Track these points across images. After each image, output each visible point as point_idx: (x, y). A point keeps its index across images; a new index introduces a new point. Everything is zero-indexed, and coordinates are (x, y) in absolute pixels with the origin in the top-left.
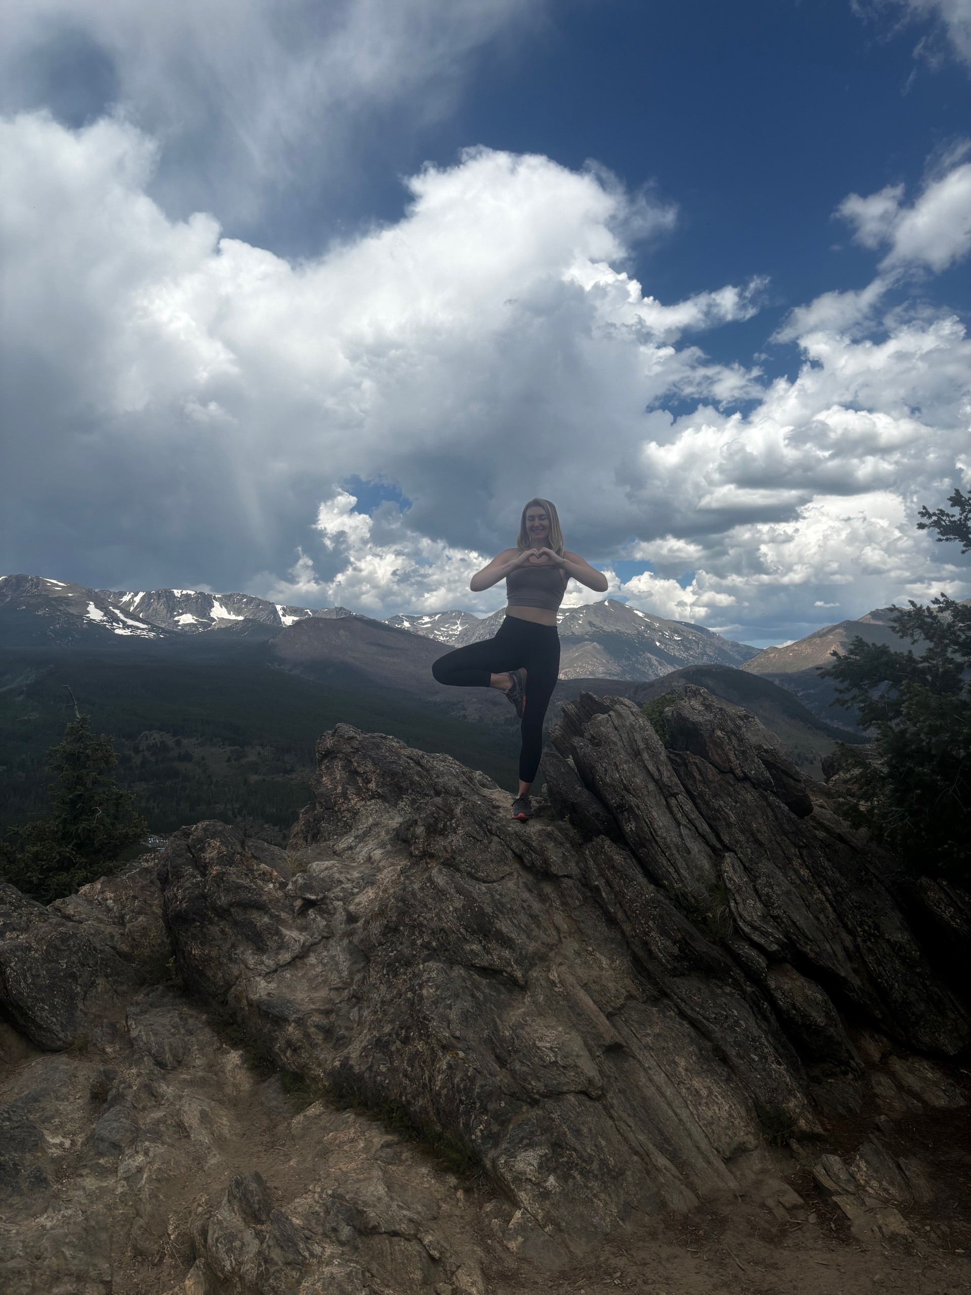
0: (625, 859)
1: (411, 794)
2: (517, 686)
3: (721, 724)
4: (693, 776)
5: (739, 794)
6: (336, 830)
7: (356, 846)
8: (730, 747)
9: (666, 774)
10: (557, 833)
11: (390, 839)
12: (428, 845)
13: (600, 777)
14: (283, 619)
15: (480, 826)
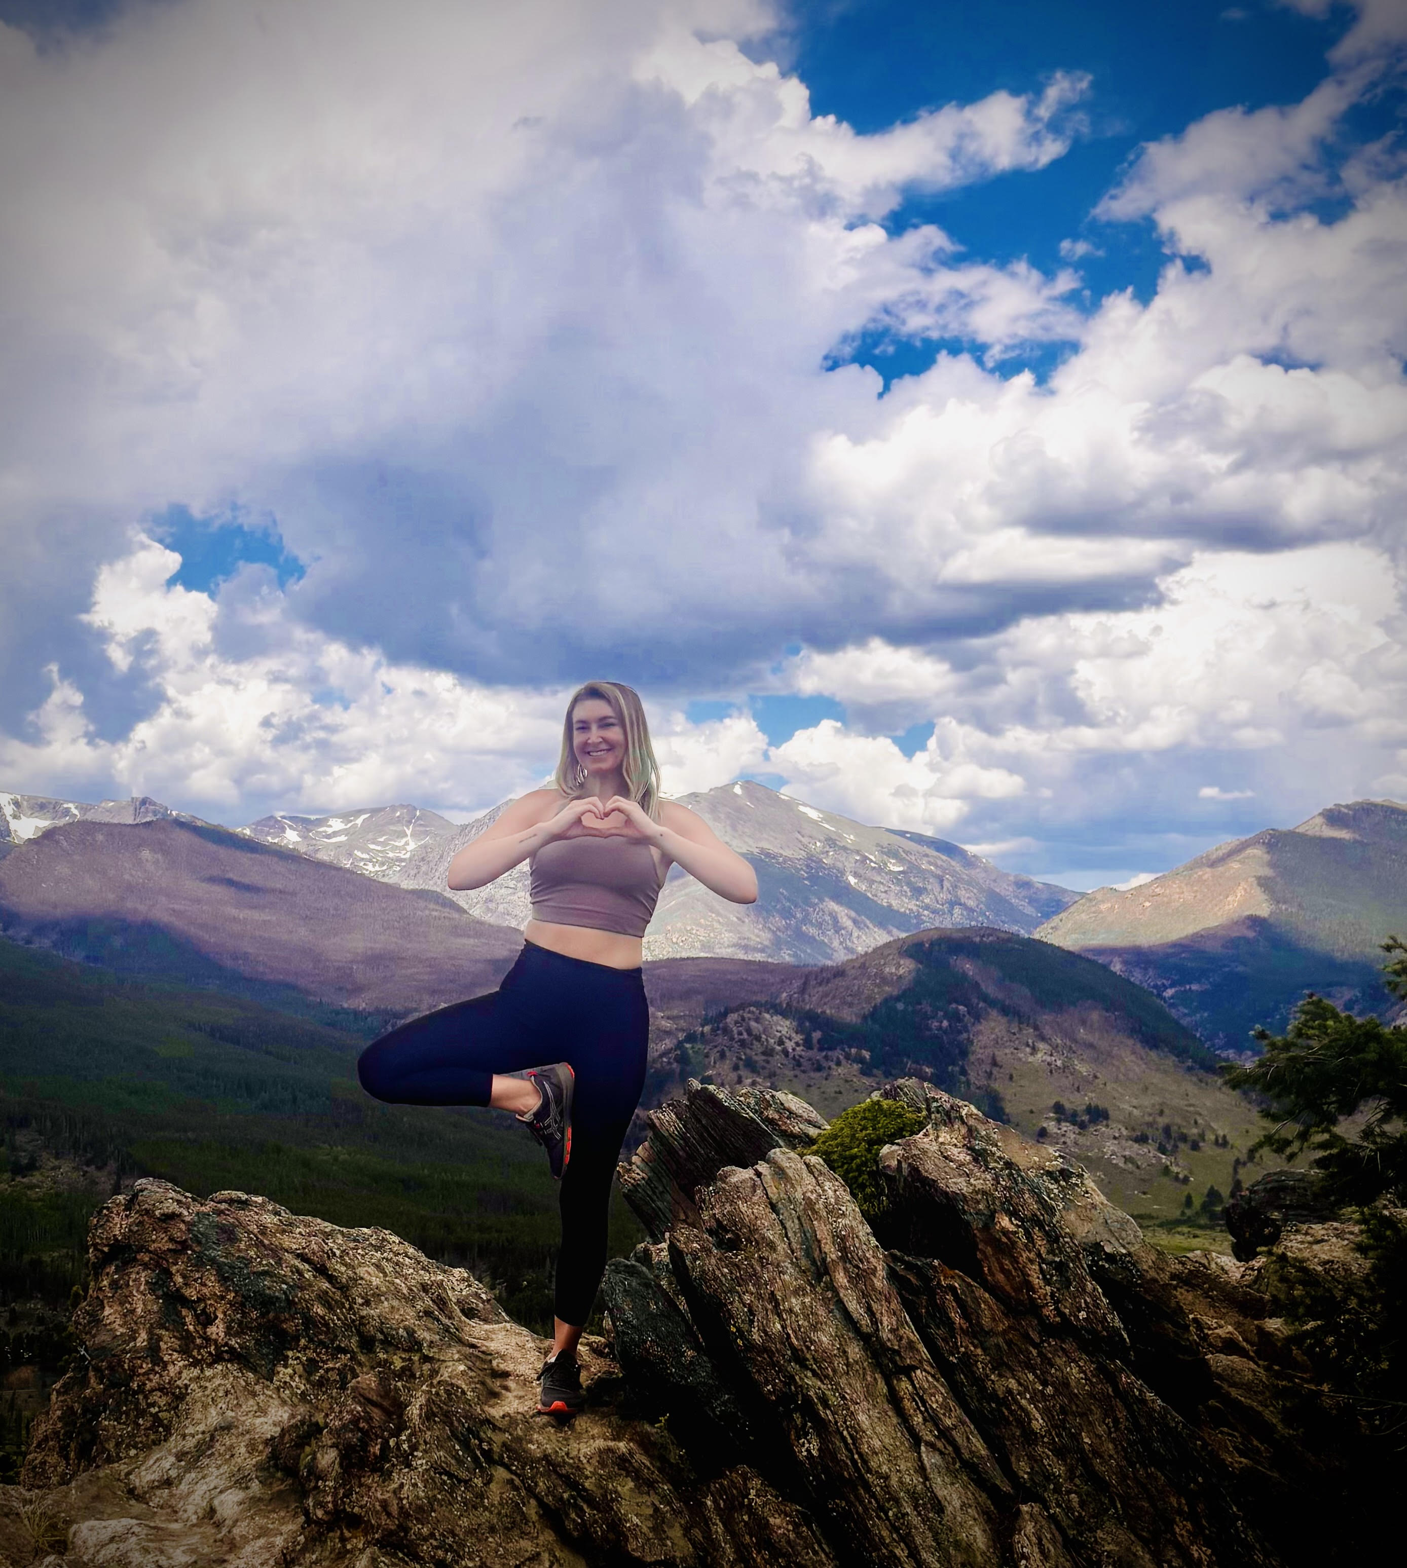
0: (796, 1526)
1: (305, 1348)
2: (553, 1106)
3: (1009, 1200)
4: (949, 1318)
5: (1052, 1366)
6: (134, 1436)
7: (180, 1478)
8: (1032, 1255)
9: (887, 1322)
10: (641, 1458)
11: (259, 1467)
12: (345, 1496)
13: (738, 1329)
14: (14, 825)
15: (466, 1445)
